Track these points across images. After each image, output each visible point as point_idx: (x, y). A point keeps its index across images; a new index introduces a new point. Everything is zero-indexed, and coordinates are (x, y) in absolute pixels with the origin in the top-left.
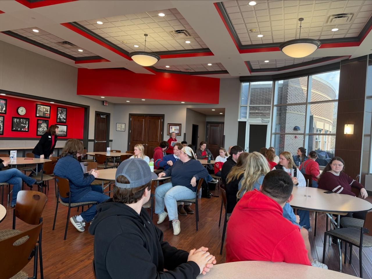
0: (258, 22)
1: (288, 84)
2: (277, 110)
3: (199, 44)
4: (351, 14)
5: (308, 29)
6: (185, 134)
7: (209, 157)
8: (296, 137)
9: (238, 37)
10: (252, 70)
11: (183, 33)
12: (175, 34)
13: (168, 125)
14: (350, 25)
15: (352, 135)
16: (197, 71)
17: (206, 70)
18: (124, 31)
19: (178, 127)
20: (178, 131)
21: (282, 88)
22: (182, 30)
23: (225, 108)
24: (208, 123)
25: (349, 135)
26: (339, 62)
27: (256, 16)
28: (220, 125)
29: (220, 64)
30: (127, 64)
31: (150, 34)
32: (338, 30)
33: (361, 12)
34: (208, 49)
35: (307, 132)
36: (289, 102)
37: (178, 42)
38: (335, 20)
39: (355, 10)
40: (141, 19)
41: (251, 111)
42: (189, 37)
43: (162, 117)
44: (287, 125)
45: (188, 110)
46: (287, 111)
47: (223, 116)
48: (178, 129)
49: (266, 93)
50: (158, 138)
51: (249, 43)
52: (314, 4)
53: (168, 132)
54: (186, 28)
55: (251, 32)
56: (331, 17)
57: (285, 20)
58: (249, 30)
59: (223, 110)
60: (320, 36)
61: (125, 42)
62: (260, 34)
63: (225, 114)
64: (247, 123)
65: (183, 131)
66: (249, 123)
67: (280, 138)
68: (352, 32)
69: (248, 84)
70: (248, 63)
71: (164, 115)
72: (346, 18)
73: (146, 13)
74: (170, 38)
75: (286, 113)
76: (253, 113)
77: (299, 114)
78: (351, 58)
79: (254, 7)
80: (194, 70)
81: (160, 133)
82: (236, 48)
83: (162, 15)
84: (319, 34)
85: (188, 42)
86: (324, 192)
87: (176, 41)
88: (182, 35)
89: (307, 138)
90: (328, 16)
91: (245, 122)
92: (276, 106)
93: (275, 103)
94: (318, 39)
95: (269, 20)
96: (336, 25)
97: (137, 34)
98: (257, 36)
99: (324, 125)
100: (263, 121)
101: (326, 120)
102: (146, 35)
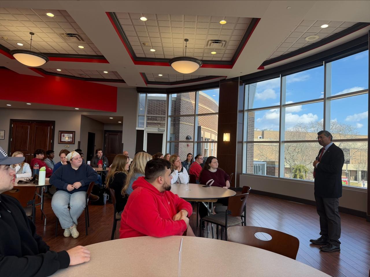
0: (150, 37)
1: (180, 98)
2: (171, 121)
3: (94, 50)
4: (224, 41)
5: (192, 49)
6: (79, 143)
7: (105, 164)
8: (188, 145)
9: (132, 49)
10: (147, 82)
11: (76, 37)
12: (66, 37)
13: (60, 133)
14: (224, 50)
15: (229, 142)
16: (92, 77)
17: (102, 78)
18: (4, 26)
19: (71, 135)
20: (72, 139)
21: (175, 101)
22: (74, 34)
23: (123, 117)
24: (106, 131)
25: (227, 142)
26: (219, 81)
27: (148, 31)
28: (119, 134)
29: (116, 72)
30: (8, 63)
31: (37, 33)
32: (216, 54)
33: (231, 40)
34: (103, 56)
35: (196, 140)
36: (181, 114)
37: (70, 46)
38: (213, 44)
39: (227, 38)
40: (26, 15)
41: (149, 121)
42: (82, 42)
43: (52, 123)
44: (180, 135)
45: (83, 116)
46: (180, 122)
47: (122, 124)
48: (72, 137)
49: (162, 104)
50: (47, 146)
51: (143, 56)
52: (195, 29)
53: (59, 140)
54: (78, 33)
55: (144, 45)
56: (210, 42)
57: (173, 38)
58: (142, 43)
59: (121, 119)
60: (203, 57)
61: (5, 38)
62: (153, 49)
63: (123, 123)
64: (144, 131)
65: (78, 139)
66: (147, 131)
67: (175, 146)
68: (226, 57)
69: (145, 95)
70: (143, 75)
71: (54, 121)
72: (221, 44)
73: (31, 10)
74: (61, 40)
75: (179, 123)
76: (151, 123)
77: (190, 125)
78: (227, 78)
79: (145, 22)
80: (89, 76)
81: (50, 141)
82: (131, 59)
83: (50, 15)
84: (201, 55)
85: (81, 47)
86: (203, 187)
87: (68, 44)
88: (74, 39)
89: (196, 145)
90: (208, 40)
91: (143, 131)
92: (170, 116)
93: (170, 114)
94: (201, 59)
95: (159, 37)
96: (214, 49)
97: (21, 31)
98: (150, 50)
99: (211, 135)
100: (159, 130)
101: (212, 131)
102: (32, 34)
